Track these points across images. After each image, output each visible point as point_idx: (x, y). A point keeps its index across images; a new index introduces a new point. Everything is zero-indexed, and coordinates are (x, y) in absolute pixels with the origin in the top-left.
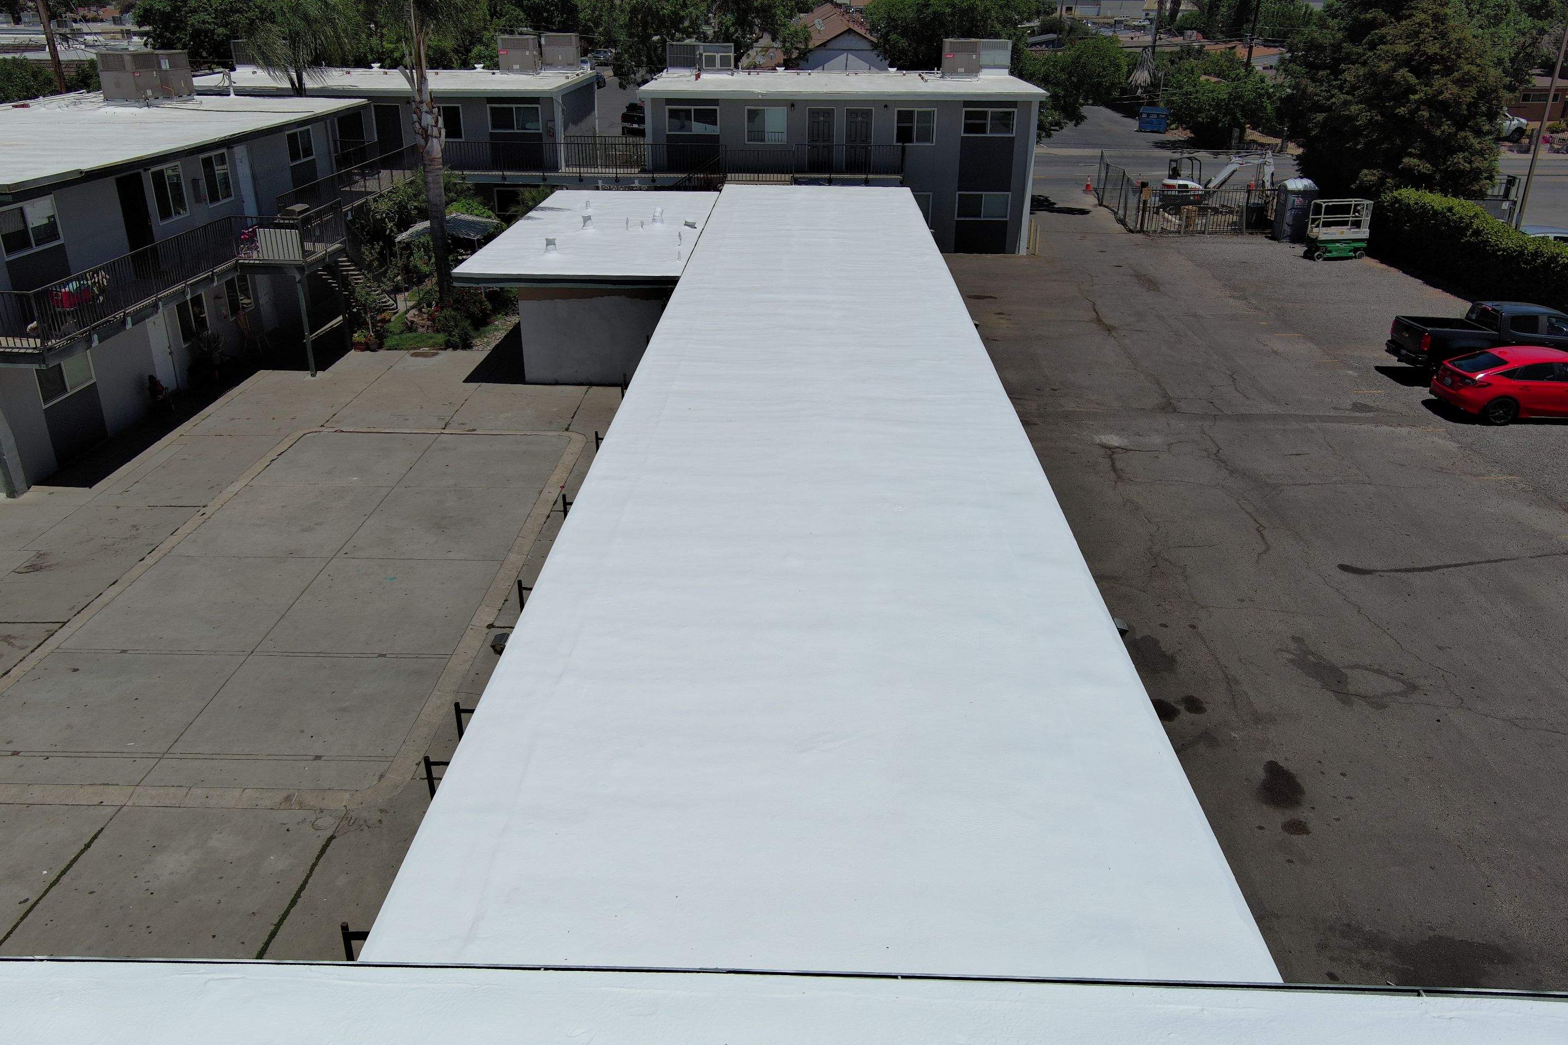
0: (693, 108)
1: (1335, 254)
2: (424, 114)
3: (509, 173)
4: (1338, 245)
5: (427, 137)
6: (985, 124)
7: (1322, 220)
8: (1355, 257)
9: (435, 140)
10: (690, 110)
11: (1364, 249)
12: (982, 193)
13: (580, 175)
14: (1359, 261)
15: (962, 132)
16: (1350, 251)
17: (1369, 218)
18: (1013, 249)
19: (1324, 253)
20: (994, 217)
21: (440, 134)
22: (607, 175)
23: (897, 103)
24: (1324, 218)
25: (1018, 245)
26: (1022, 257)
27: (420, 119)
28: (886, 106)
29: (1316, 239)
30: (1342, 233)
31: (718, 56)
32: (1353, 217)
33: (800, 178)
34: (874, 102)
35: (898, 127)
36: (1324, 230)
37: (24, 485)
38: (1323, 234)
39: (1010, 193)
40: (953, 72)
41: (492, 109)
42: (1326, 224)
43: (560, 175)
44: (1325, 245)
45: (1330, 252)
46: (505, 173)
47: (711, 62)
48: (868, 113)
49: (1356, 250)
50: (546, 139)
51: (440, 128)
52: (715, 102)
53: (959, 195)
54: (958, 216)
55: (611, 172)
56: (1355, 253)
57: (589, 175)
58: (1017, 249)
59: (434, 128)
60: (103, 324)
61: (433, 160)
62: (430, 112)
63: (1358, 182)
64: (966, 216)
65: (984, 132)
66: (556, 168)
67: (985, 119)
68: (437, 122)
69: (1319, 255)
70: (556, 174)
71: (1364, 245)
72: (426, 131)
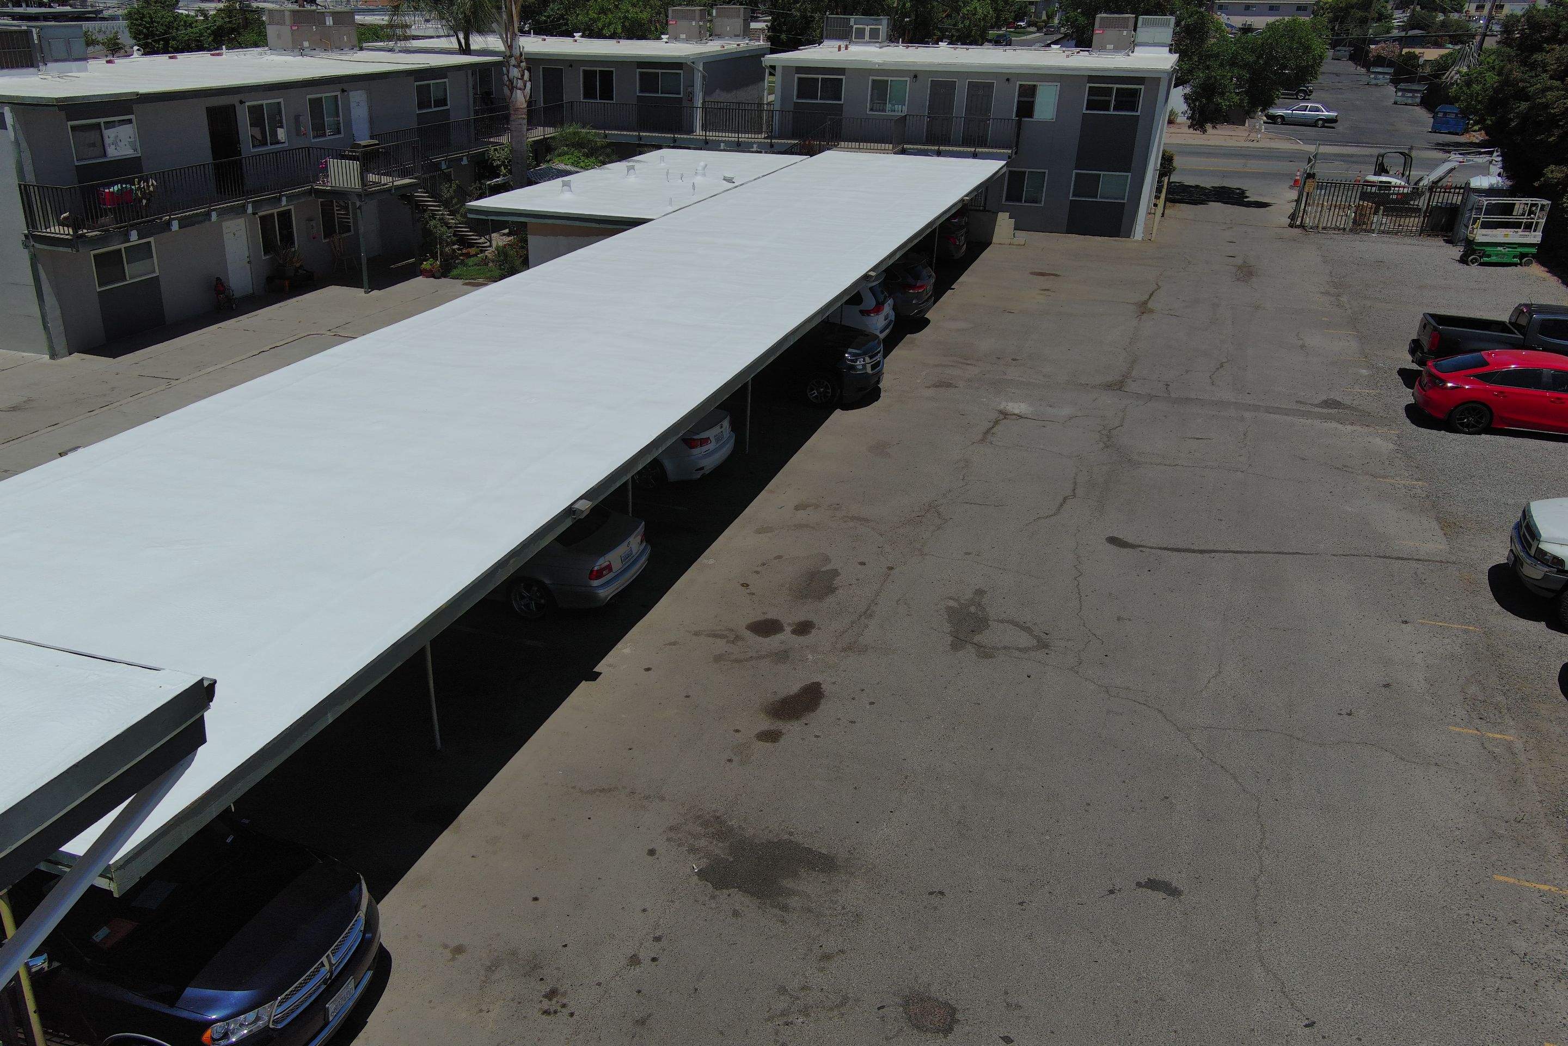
0: (820, 77)
1: (1494, 259)
2: (511, 67)
3: (644, 134)
4: (1499, 248)
5: (512, 88)
6: (1110, 102)
7: (1482, 219)
8: (1521, 264)
9: (519, 92)
10: (818, 79)
11: (1534, 256)
12: (1100, 172)
13: (706, 139)
14: (1525, 269)
15: (1084, 109)
16: (1514, 257)
17: (1544, 220)
18: (1128, 234)
19: (1481, 257)
20: (1108, 198)
21: (525, 87)
22: (730, 139)
23: (1019, 76)
24: (1483, 218)
25: (1134, 229)
26: (1137, 241)
27: (508, 71)
28: (1008, 80)
29: (1473, 241)
30: (1506, 236)
31: (868, 28)
32: (1526, 219)
33: (910, 149)
34: (996, 75)
35: (1018, 102)
36: (1484, 231)
37: (65, 351)
38: (1482, 235)
39: (1129, 174)
40: (1102, 48)
41: (641, 74)
42: (1485, 225)
43: (695, 137)
44: (1483, 248)
45: (1489, 256)
46: (641, 134)
47: (860, 34)
48: (991, 86)
49: (1522, 256)
50: (685, 103)
51: (526, 81)
52: (842, 71)
53: (1076, 173)
54: (1074, 196)
55: (733, 137)
56: (1521, 260)
57: (714, 138)
58: (1132, 233)
59: (519, 81)
60: (145, 222)
61: (517, 110)
62: (518, 66)
63: (1542, 179)
64: (1079, 196)
65: (1108, 110)
66: (691, 131)
67: (1111, 96)
68: (523, 75)
69: (1474, 259)
70: (692, 137)
71: (1534, 250)
72: (512, 84)
